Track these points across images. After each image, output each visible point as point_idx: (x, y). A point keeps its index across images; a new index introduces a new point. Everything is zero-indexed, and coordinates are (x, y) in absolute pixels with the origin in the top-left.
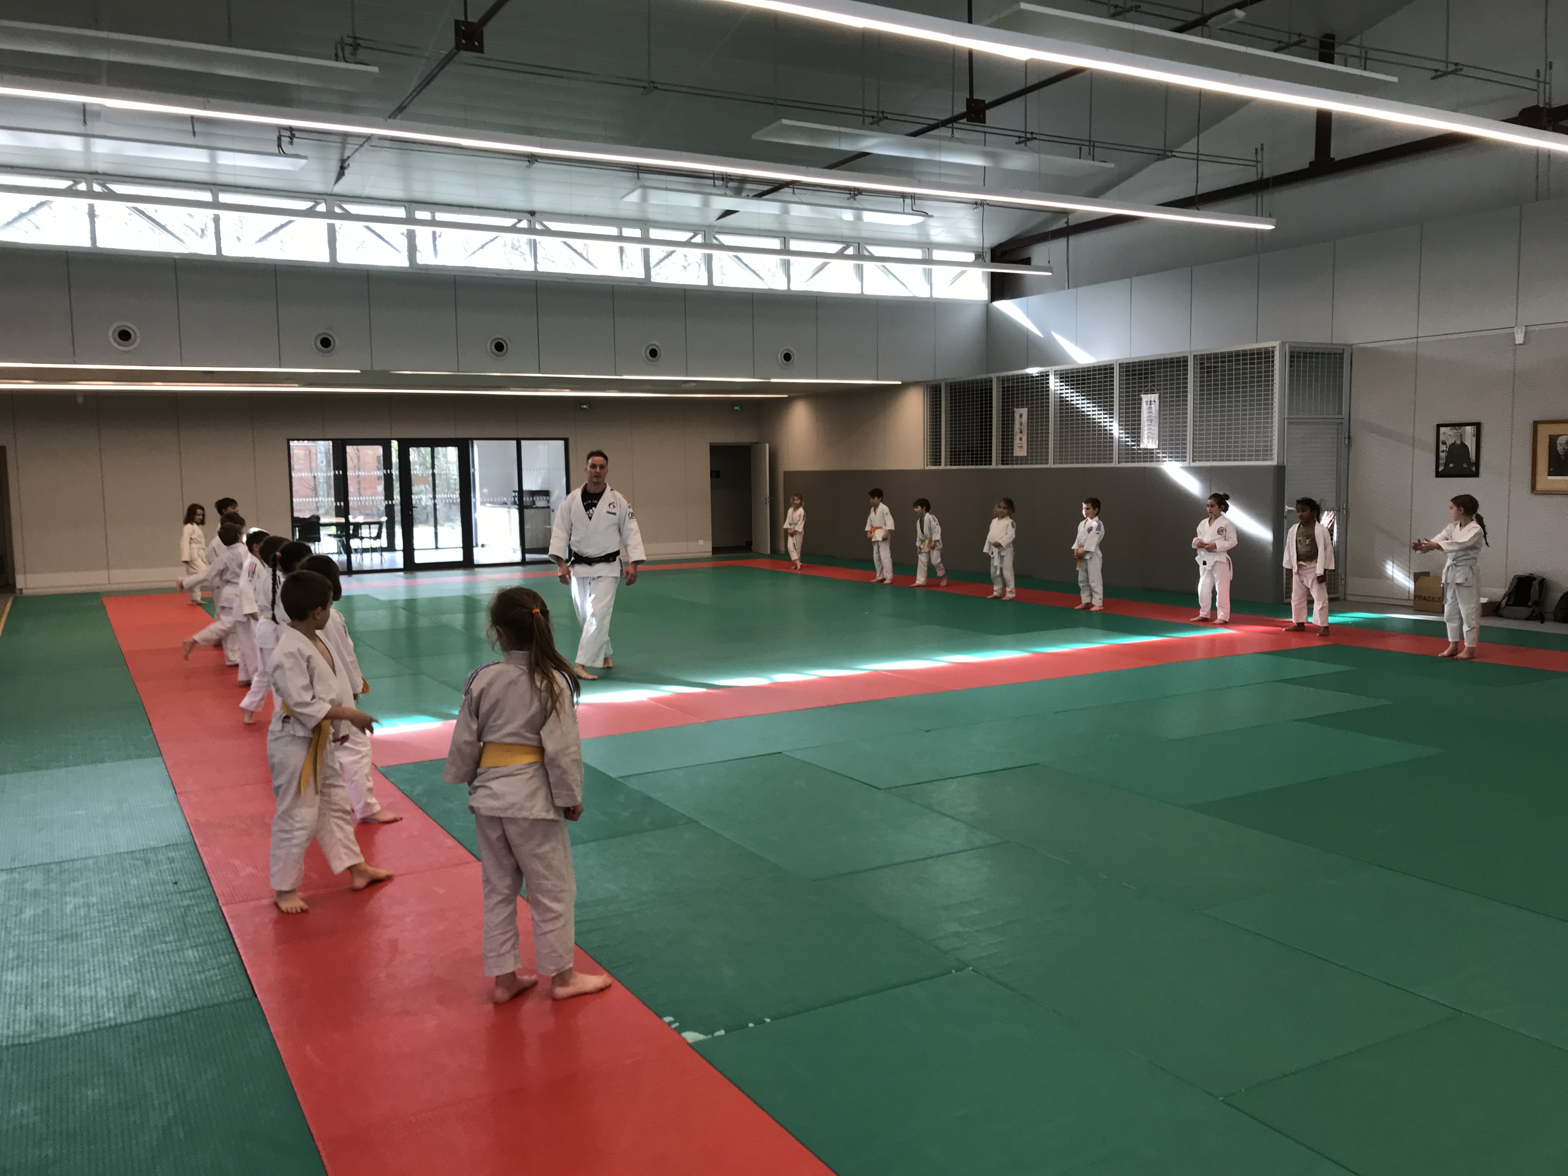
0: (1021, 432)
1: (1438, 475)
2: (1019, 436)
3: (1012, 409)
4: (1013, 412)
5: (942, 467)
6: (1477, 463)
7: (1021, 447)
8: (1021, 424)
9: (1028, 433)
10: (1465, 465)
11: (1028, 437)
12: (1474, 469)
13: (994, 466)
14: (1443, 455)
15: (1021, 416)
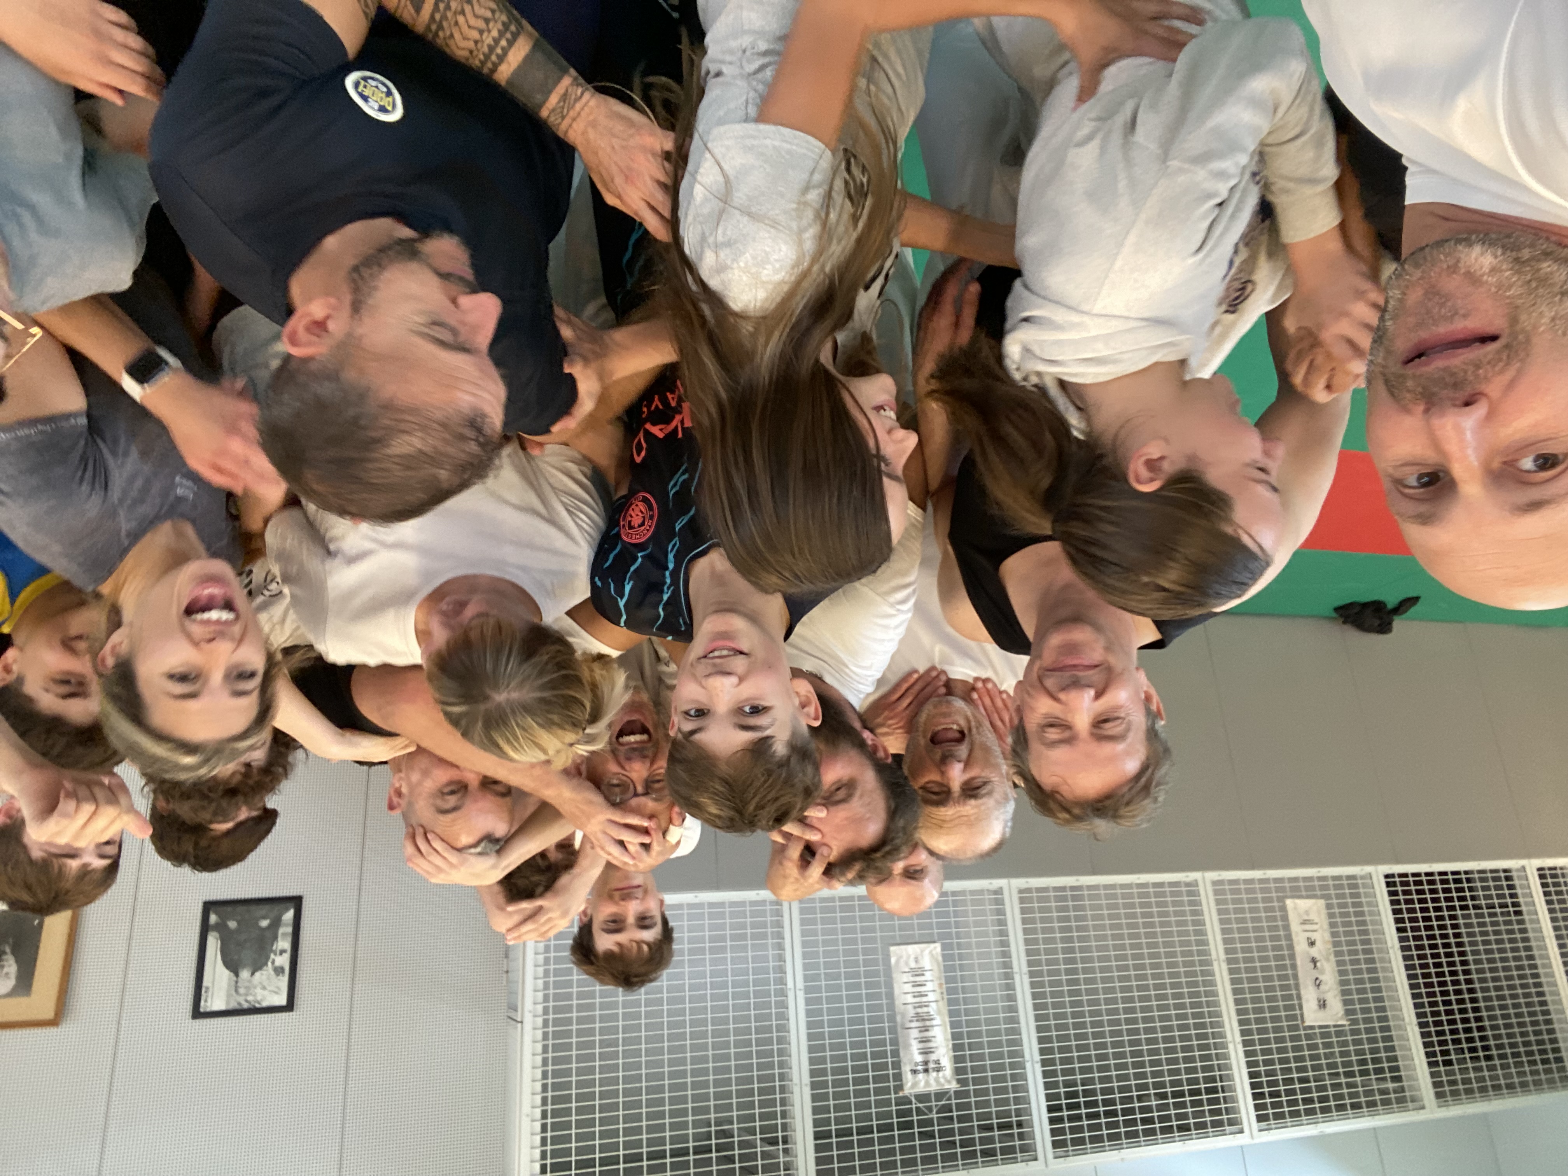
0: (1314, 961)
1: (296, 902)
2: (1314, 952)
3: (1354, 1022)
4: (1348, 1012)
5: (1532, 865)
6: (205, 929)
7: (1305, 922)
8: (1318, 983)
9: (1292, 957)
10: (232, 924)
11: (1291, 947)
12: (213, 918)
13: (1378, 872)
14: (284, 944)
15: (1323, 1004)
